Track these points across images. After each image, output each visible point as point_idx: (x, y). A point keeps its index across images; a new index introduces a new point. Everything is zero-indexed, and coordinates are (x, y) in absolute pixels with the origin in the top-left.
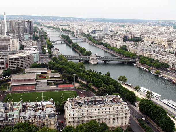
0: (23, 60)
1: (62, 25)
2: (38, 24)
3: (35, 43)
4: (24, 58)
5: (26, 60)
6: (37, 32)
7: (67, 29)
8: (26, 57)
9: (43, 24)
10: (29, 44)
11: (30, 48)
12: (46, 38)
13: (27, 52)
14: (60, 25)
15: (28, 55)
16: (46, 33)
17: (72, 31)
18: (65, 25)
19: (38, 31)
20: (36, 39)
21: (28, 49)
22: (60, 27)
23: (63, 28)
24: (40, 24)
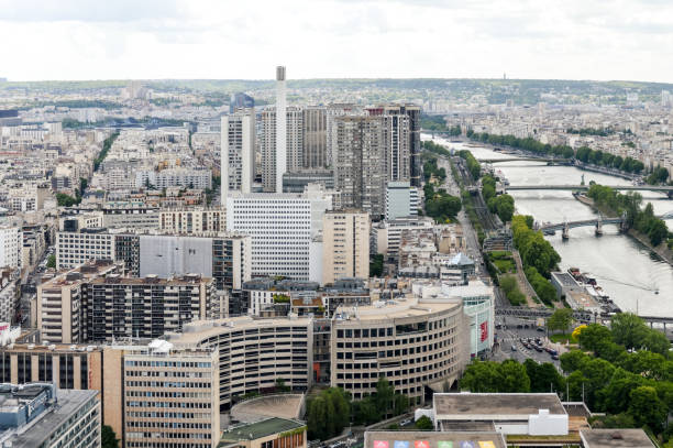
0: (418, 340)
1: (576, 128)
2: (438, 124)
3: (453, 237)
4: (422, 326)
5: (433, 342)
6: (441, 175)
7: (616, 152)
8: (432, 320)
9: (463, 128)
10: (418, 245)
11: (433, 270)
12: (506, 211)
13: (428, 290)
14: (571, 131)
15: (440, 314)
16: (493, 179)
17: (647, 162)
18: (597, 127)
19: (443, 164)
20: (443, 210)
21: (420, 275)
22: (573, 141)
23: (593, 147)
24: (450, 125)
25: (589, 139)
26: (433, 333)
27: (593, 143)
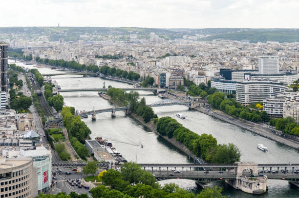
0: (6, 183)
1: (101, 55)
2: (19, 54)
3: (27, 121)
4: (8, 175)
5: (15, 184)
6: (20, 84)
7: (124, 68)
8: (14, 171)
9: (34, 56)
10: (6, 126)
11: (15, 141)
12: (58, 105)
13: (12, 153)
14: (98, 57)
15: (19, 167)
16: (51, 86)
17: (142, 74)
18: (112, 54)
19: (21, 77)
20: (21, 105)
21: (7, 145)
22: (99, 63)
23: (110, 66)
24: (25, 54)
25: (108, 61)
26: (14, 179)
27: (110, 63)
